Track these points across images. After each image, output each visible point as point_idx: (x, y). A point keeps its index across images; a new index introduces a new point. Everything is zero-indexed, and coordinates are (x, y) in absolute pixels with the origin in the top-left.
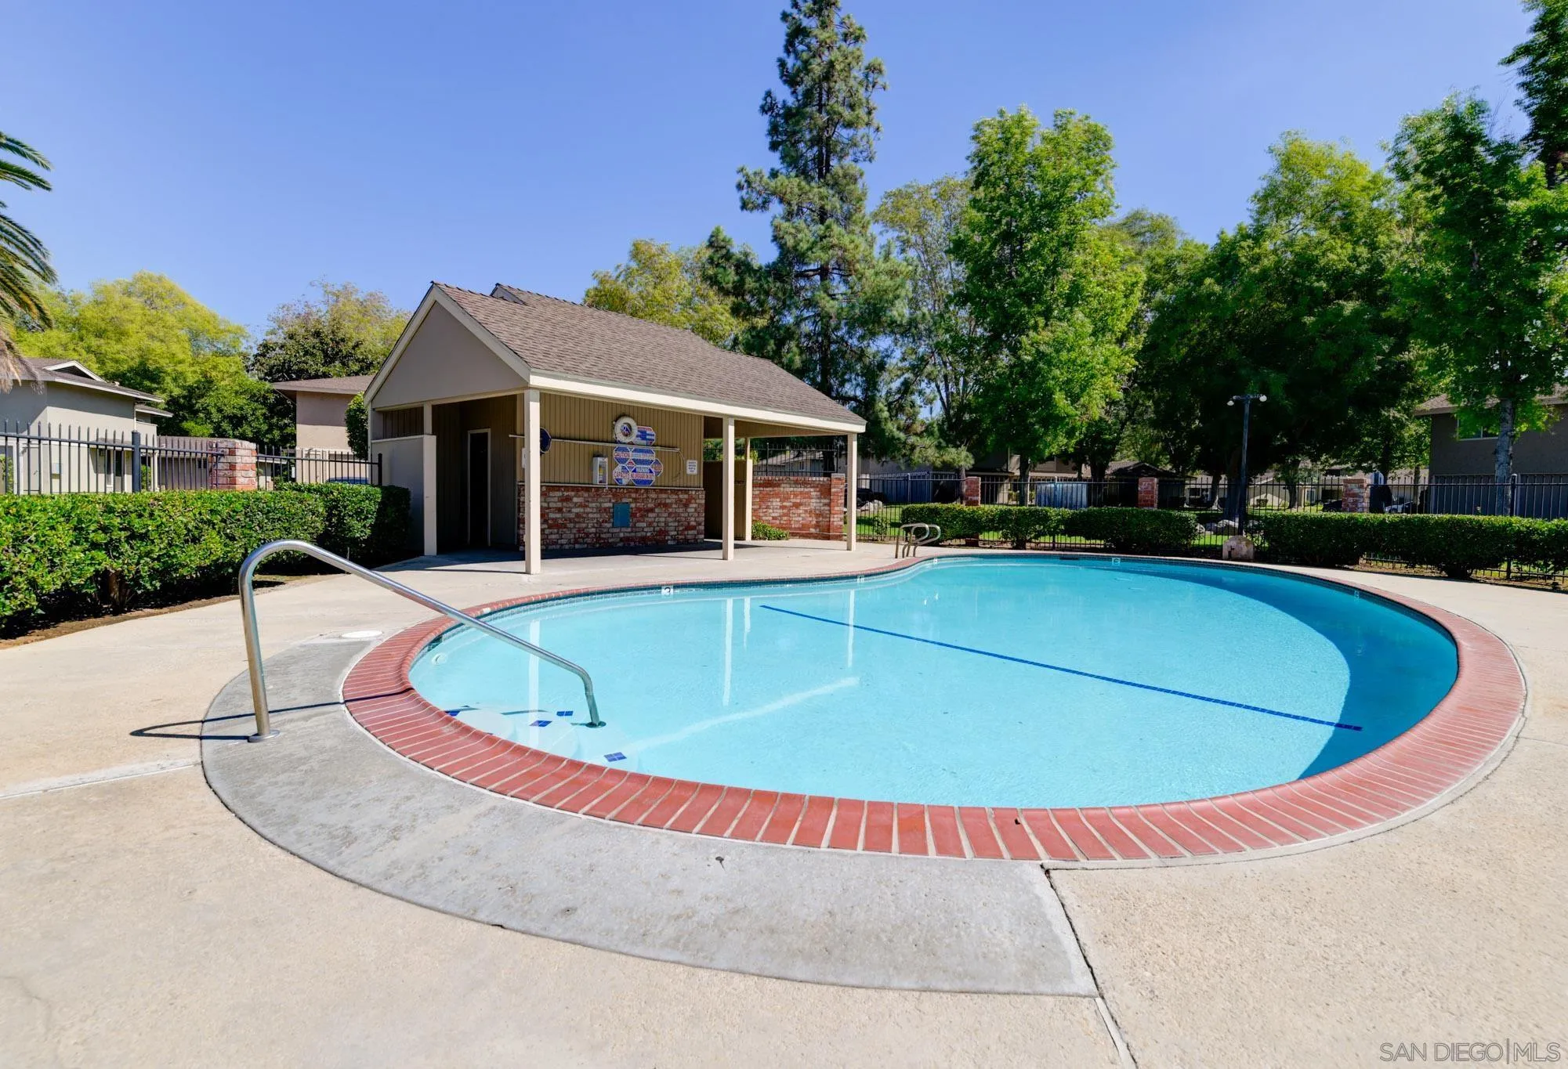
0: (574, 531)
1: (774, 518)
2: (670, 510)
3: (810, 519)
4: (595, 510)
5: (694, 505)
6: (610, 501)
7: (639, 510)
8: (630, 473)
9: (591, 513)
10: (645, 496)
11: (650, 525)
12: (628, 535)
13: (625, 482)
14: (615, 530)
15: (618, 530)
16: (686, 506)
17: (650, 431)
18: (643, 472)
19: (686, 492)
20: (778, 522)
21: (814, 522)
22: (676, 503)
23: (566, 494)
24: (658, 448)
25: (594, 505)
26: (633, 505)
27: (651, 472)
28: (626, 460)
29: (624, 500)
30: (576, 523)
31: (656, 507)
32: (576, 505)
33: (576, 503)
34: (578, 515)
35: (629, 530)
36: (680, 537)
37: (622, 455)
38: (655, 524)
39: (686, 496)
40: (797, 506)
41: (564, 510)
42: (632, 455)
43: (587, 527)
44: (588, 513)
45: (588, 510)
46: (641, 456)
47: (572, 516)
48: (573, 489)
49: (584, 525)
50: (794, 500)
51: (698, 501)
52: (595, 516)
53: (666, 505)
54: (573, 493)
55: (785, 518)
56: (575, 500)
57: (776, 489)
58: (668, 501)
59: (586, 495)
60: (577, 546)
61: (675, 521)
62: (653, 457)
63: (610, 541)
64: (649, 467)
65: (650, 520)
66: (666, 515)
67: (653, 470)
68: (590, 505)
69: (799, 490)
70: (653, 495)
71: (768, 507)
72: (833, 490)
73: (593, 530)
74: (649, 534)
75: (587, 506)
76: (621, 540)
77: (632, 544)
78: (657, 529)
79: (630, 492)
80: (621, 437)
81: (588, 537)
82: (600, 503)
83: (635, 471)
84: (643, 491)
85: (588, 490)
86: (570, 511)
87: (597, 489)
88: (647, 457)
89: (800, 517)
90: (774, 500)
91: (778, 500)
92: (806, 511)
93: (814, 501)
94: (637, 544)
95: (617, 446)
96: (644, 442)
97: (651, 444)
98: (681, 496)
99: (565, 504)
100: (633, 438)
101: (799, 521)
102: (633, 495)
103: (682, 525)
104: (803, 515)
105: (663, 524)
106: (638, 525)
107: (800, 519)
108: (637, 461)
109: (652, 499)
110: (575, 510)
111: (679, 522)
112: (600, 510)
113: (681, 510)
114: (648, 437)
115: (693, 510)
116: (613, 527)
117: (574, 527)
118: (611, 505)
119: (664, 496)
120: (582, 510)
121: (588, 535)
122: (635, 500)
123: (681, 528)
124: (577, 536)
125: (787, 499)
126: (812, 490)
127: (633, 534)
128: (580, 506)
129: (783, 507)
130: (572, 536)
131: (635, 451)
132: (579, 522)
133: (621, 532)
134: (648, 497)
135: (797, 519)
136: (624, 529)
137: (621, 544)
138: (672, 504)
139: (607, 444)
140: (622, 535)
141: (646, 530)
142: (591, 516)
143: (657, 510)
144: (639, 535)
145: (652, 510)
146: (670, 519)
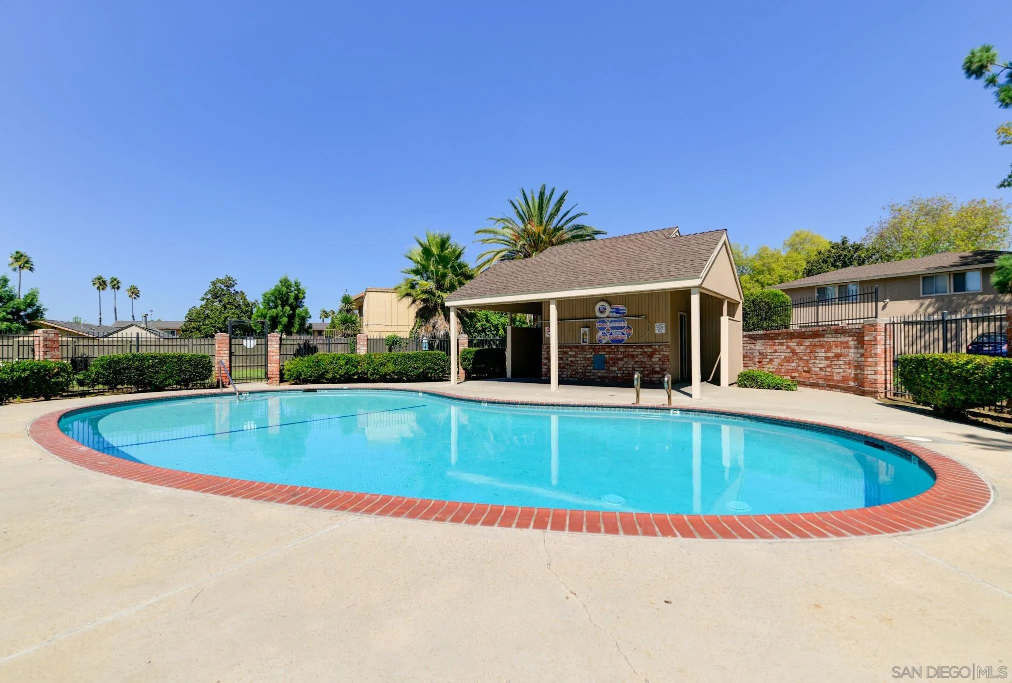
0: (570, 371)
1: (821, 369)
2: (637, 359)
3: (849, 371)
4: (582, 359)
5: (658, 356)
6: (591, 354)
7: (612, 359)
8: (608, 336)
9: (580, 361)
10: (616, 350)
11: (620, 369)
12: (604, 375)
13: (604, 341)
14: (595, 371)
15: (597, 371)
16: (650, 356)
17: (622, 307)
18: (617, 334)
19: (650, 346)
20: (823, 373)
21: (853, 375)
22: (641, 355)
23: (565, 350)
24: (627, 318)
25: (581, 356)
26: (607, 356)
27: (623, 334)
28: (605, 328)
29: (601, 353)
30: (570, 366)
31: (624, 357)
32: (571, 356)
33: (570, 355)
34: (572, 362)
35: (605, 371)
36: (646, 379)
37: (602, 325)
38: (624, 369)
39: (651, 350)
40: (838, 356)
41: (564, 359)
42: (609, 325)
43: (577, 369)
44: (577, 361)
45: (578, 359)
46: (616, 325)
47: (569, 362)
48: (569, 347)
49: (575, 367)
50: (835, 351)
51: (661, 353)
52: (582, 362)
53: (633, 356)
54: (569, 350)
55: (829, 370)
56: (570, 353)
57: (821, 339)
58: (634, 353)
59: (576, 350)
60: (571, 379)
61: (641, 367)
62: (625, 324)
63: (592, 377)
64: (622, 331)
65: (620, 366)
66: (633, 363)
67: (625, 333)
68: (579, 356)
69: (840, 339)
70: (622, 350)
71: (815, 359)
72: (866, 338)
73: (581, 370)
74: (619, 375)
75: (577, 357)
76: (599, 377)
77: (607, 381)
78: (626, 372)
79: (604, 348)
80: (598, 314)
81: (578, 374)
82: (585, 355)
83: (611, 334)
84: (613, 347)
85: (577, 347)
86: (567, 360)
87: (583, 347)
88: (621, 324)
89: (842, 370)
90: (820, 351)
91: (823, 351)
92: (845, 362)
93: (852, 351)
94: (610, 381)
95: (598, 320)
96: (618, 315)
97: (623, 315)
98: (646, 350)
99: (564, 356)
100: (607, 313)
101: (839, 373)
102: (607, 350)
103: (647, 370)
104: (843, 367)
105: (631, 369)
106: (610, 369)
107: (841, 371)
108: (612, 328)
109: (622, 352)
110: (570, 359)
111: (644, 368)
112: (585, 359)
113: (646, 360)
114: (620, 312)
115: (657, 360)
116: (593, 369)
117: (570, 368)
118: (591, 356)
119: (630, 350)
120: (574, 359)
121: (577, 373)
122: (609, 353)
123: (646, 372)
124: (572, 373)
125: (828, 350)
126: (850, 339)
127: (607, 375)
128: (573, 357)
129: (827, 358)
130: (569, 373)
131: (611, 321)
132: (572, 366)
133: (598, 372)
134: (618, 351)
135: (838, 371)
136: (601, 371)
137: (599, 380)
138: (637, 355)
139: (592, 320)
140: (599, 374)
141: (617, 372)
142: (579, 362)
143: (625, 359)
144: (612, 375)
145: (621, 359)
146: (636, 366)
